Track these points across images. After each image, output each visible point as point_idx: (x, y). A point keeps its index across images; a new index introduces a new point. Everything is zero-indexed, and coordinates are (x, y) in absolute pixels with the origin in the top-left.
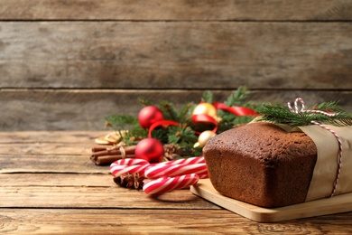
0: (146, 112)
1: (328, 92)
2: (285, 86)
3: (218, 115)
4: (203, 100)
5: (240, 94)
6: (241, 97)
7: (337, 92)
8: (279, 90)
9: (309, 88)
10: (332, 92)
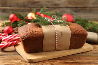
0: (12, 16)
1: (73, 8)
2: (60, 6)
3: (36, 17)
4: (32, 11)
5: (44, 9)
6: (44, 10)
7: (76, 8)
8: (58, 8)
9: (68, 7)
10: (75, 8)
